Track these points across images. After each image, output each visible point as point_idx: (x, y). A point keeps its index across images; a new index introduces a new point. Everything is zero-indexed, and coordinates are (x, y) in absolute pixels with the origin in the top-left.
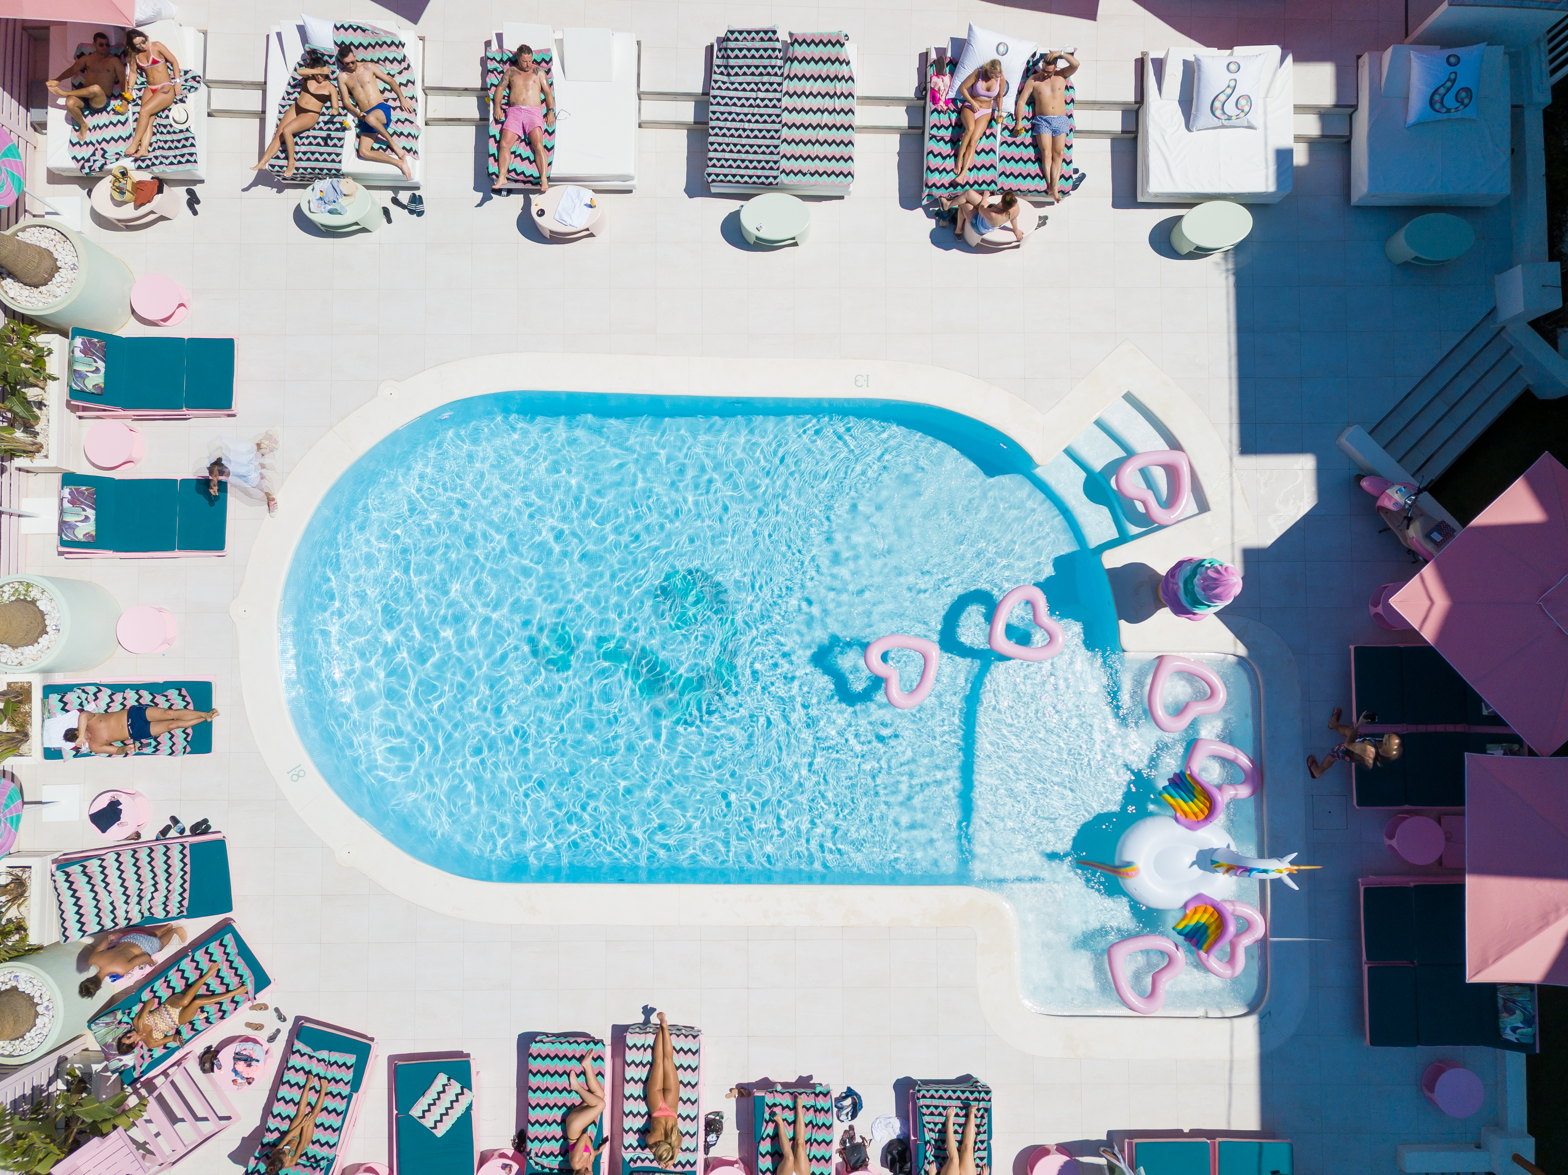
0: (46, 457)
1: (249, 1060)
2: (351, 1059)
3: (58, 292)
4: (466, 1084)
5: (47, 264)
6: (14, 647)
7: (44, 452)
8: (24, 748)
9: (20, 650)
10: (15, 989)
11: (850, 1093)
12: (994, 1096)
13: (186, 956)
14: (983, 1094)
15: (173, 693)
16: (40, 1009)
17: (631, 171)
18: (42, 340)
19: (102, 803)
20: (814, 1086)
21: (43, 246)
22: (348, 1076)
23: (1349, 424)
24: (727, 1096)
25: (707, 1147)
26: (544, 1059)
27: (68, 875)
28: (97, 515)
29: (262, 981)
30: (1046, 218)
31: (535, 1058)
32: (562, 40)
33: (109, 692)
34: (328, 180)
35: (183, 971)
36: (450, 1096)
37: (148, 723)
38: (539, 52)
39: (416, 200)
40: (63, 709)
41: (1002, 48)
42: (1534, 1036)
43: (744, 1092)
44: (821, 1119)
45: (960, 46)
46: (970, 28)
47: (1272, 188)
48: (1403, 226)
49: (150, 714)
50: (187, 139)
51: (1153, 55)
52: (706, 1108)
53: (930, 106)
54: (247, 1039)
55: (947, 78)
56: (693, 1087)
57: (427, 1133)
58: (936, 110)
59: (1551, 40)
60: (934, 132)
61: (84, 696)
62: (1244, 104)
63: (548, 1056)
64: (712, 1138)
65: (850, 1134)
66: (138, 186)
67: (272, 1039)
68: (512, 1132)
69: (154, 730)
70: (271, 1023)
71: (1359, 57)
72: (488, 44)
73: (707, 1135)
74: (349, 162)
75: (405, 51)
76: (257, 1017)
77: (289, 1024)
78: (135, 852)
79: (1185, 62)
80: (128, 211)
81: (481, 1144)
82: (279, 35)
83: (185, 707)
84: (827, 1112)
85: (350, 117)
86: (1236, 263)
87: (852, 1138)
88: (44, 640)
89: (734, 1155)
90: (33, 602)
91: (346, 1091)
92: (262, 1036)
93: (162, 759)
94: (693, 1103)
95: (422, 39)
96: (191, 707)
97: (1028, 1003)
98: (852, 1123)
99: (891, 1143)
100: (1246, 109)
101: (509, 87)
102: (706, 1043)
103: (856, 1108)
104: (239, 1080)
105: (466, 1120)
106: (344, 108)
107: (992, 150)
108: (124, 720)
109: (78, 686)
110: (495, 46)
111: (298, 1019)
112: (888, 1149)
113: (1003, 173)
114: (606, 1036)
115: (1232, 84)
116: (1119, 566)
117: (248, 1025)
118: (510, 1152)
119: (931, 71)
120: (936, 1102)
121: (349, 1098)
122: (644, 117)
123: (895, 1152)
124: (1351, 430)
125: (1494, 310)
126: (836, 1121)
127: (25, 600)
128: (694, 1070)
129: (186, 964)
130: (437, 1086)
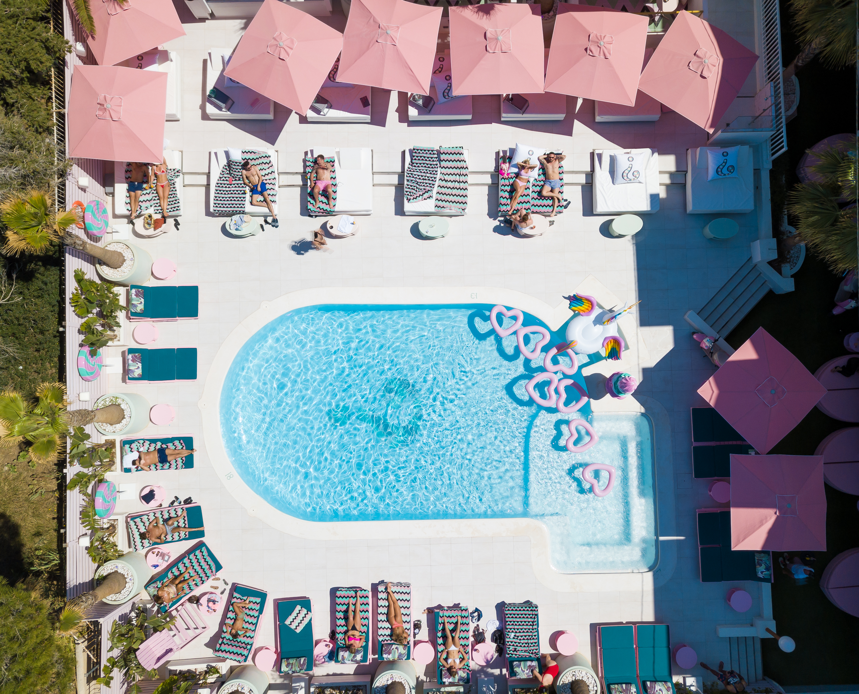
0: (119, 340)
1: (214, 602)
2: (258, 600)
3: (126, 270)
4: (309, 610)
5: (121, 259)
6: (111, 425)
7: (118, 338)
8: (113, 468)
9: (114, 426)
10: (116, 572)
11: (477, 610)
12: (539, 609)
13: (185, 557)
14: (534, 608)
15: (177, 442)
16: (127, 580)
17: (371, 208)
18: (116, 290)
19: (146, 491)
20: (461, 607)
21: (118, 251)
22: (257, 607)
23: (689, 310)
24: (423, 613)
25: (415, 635)
26: (342, 598)
27: (135, 522)
28: (142, 366)
29: (219, 567)
30: (554, 221)
31: (339, 598)
32: (339, 152)
33: (149, 443)
34: (239, 215)
35: (185, 564)
36: (302, 614)
37: (166, 456)
38: (329, 158)
39: (275, 221)
40: (131, 451)
41: (531, 153)
42: (770, 575)
43: (431, 612)
44: (465, 621)
45: (513, 151)
46: (517, 145)
47: (649, 209)
48: (708, 223)
49: (167, 452)
50: (176, 200)
51: (597, 152)
52: (414, 618)
53: (501, 176)
54: (212, 593)
55: (507, 165)
56: (408, 608)
57: (293, 631)
58: (503, 178)
59: (772, 140)
60: (503, 188)
61: (139, 445)
62: (636, 175)
63: (344, 596)
64: (417, 631)
65: (477, 628)
66: (156, 221)
67: (222, 593)
68: (329, 631)
69: (169, 458)
70: (222, 586)
71: (687, 150)
72: (306, 153)
73: (414, 629)
74: (248, 208)
75: (271, 159)
76: (215, 583)
77: (229, 587)
78: (162, 512)
79: (611, 156)
80: (151, 231)
81: (316, 637)
82: (216, 154)
83: (182, 448)
84: (467, 617)
85: (248, 188)
86: (636, 241)
87: (478, 630)
88: (124, 421)
89: (427, 639)
90: (119, 405)
91: (256, 614)
92: (218, 591)
93: (172, 471)
94: (408, 616)
95: (277, 151)
96: (184, 448)
97: (553, 568)
98: (478, 623)
99: (495, 632)
100: (637, 176)
101: (316, 173)
102: (413, 589)
103: (480, 616)
104: (210, 610)
105: (309, 625)
106: (244, 184)
107: (528, 195)
108: (156, 455)
109: (136, 440)
110: (309, 155)
111: (233, 584)
112: (494, 634)
113: (533, 205)
114: (369, 588)
115: (631, 166)
116: (589, 375)
117: (212, 587)
118: (328, 639)
119: (501, 161)
120: (514, 612)
121: (258, 617)
122: (375, 183)
123: (497, 635)
124: (689, 312)
125: (750, 258)
126: (471, 622)
127: (115, 404)
128: (408, 601)
129: (186, 561)
130: (296, 611)
